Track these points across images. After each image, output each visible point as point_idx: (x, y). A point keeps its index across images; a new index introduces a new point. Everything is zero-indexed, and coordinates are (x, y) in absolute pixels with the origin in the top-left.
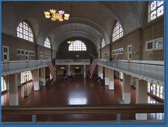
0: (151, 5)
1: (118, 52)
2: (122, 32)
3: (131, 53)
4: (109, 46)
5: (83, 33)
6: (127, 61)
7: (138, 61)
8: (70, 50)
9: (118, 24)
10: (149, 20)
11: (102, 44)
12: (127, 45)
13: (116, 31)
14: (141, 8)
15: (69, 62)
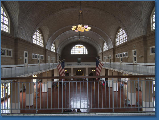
0: (153, 17)
1: (122, 56)
2: (125, 38)
3: (136, 57)
4: (112, 50)
5: (85, 38)
6: (132, 63)
7: (143, 64)
8: (72, 53)
9: (121, 30)
10: (152, 29)
11: (104, 48)
12: (132, 50)
13: (119, 37)
14: (144, 19)
15: (71, 65)
